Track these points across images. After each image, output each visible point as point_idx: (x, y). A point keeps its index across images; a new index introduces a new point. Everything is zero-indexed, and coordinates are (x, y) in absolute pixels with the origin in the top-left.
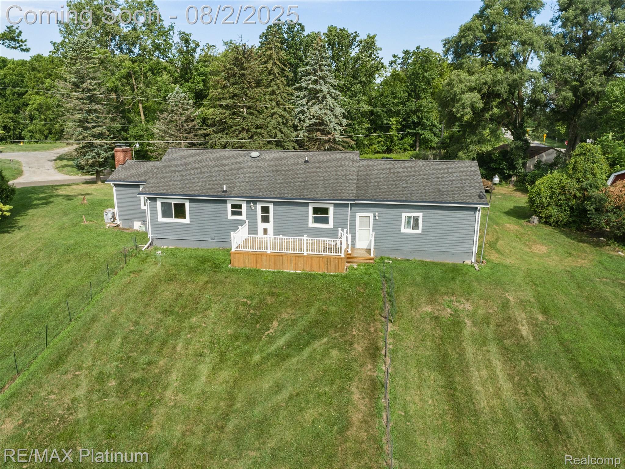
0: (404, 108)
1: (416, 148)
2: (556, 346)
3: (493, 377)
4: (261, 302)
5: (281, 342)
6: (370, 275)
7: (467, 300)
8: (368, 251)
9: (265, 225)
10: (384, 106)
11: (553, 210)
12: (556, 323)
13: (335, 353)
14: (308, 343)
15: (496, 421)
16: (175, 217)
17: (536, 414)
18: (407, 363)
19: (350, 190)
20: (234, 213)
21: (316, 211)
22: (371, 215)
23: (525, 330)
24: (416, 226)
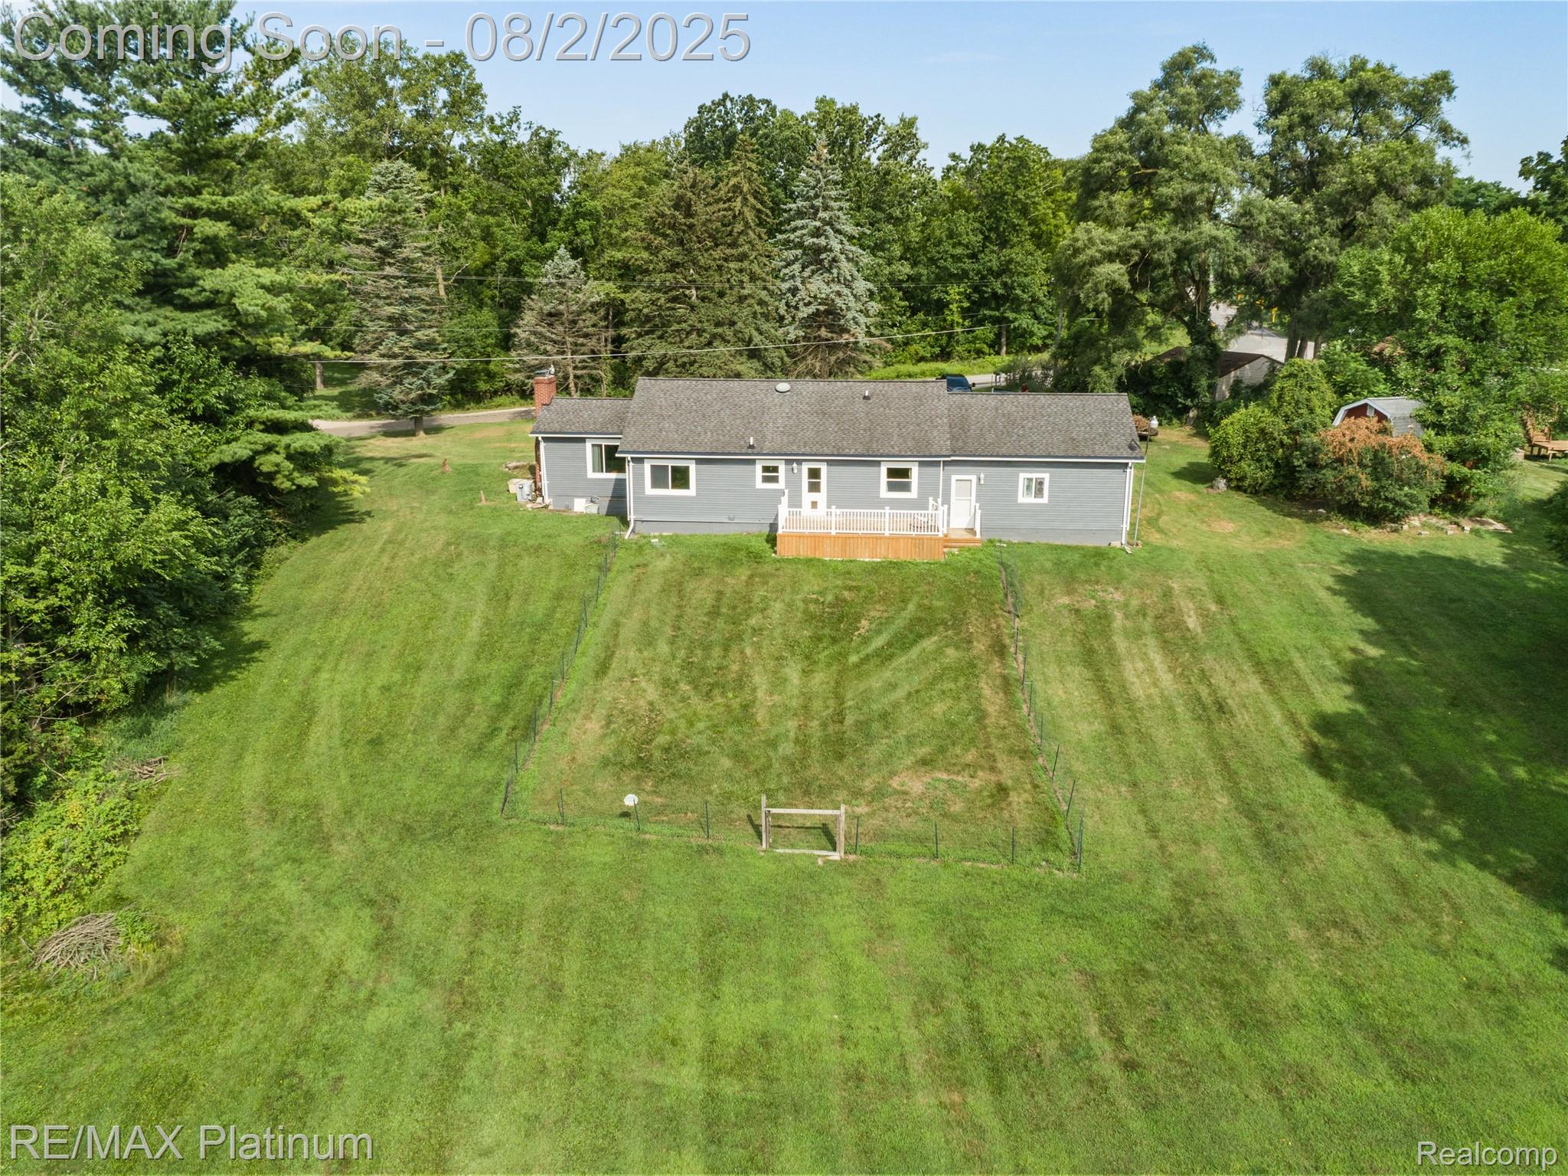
0: (976, 266)
1: (1000, 349)
2: (1229, 637)
3: (1150, 670)
4: (837, 598)
5: (879, 642)
6: (980, 561)
7: (1117, 589)
8: (972, 531)
9: (814, 496)
10: (932, 261)
11: (1248, 467)
12: (1234, 613)
13: (950, 652)
14: (915, 642)
15: (1152, 707)
16: (674, 487)
17: (1199, 699)
18: (1043, 659)
19: (941, 441)
20: (766, 479)
21: (892, 473)
22: (974, 478)
23: (1192, 622)
24: (1039, 492)
